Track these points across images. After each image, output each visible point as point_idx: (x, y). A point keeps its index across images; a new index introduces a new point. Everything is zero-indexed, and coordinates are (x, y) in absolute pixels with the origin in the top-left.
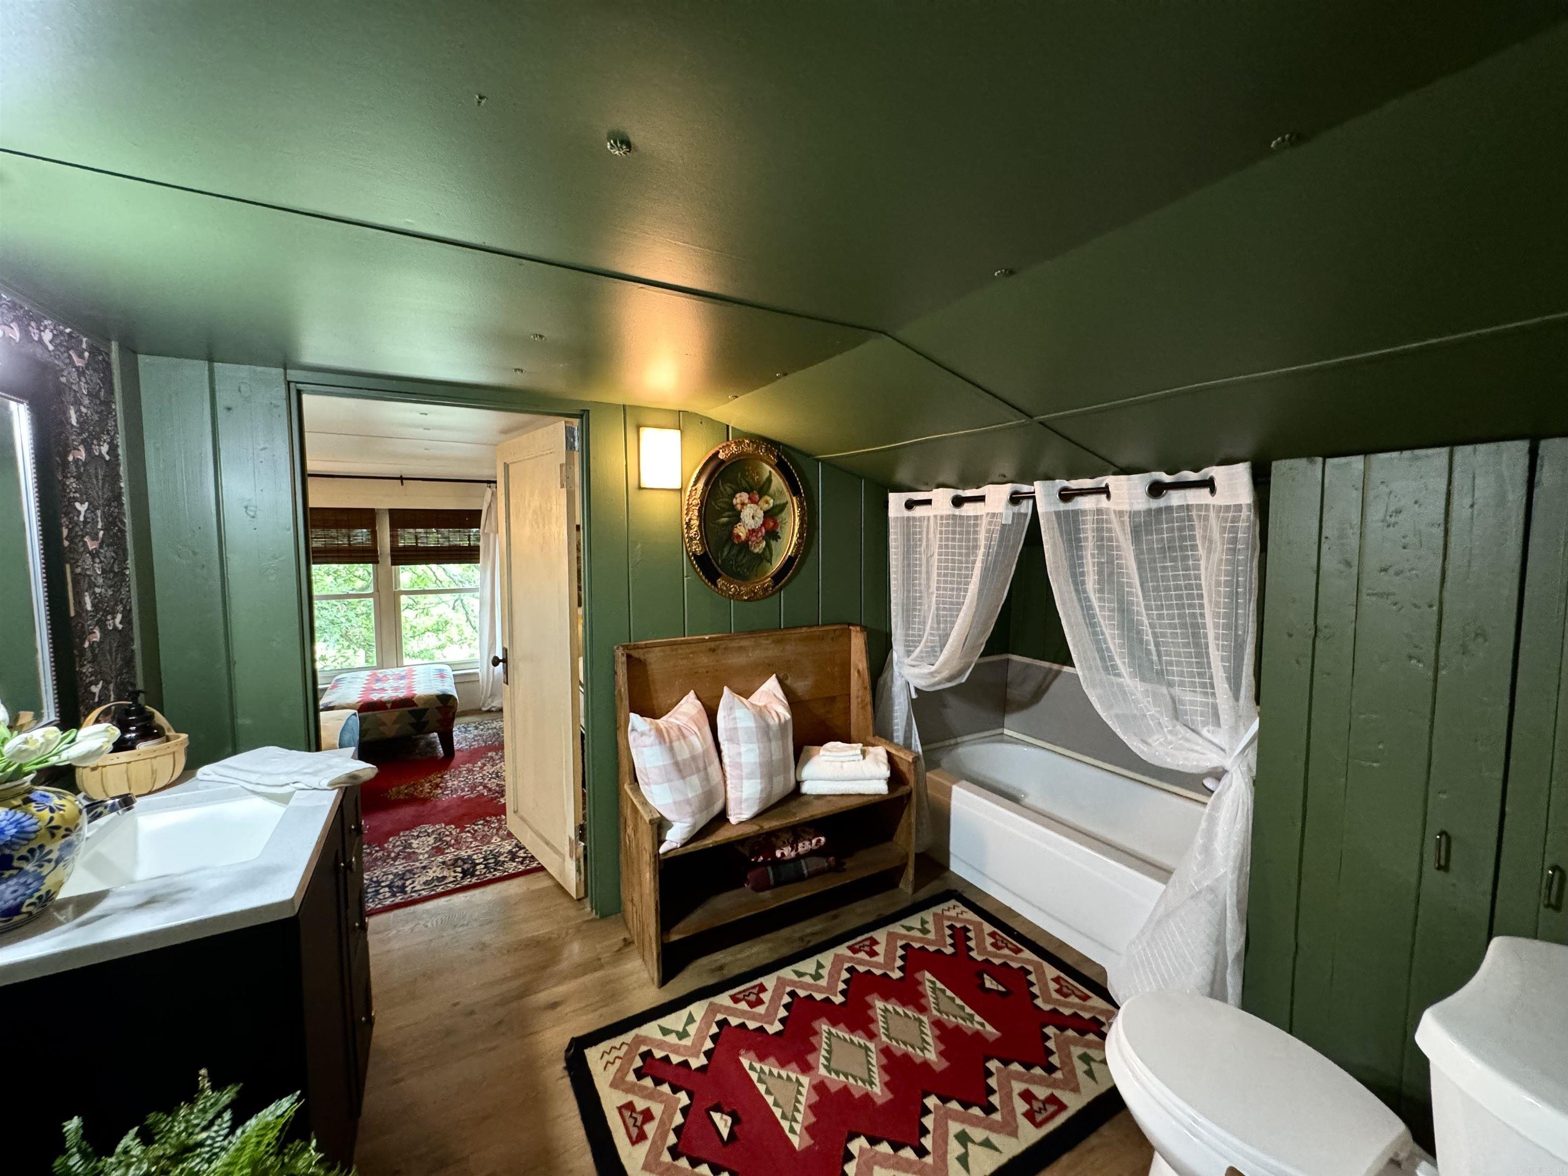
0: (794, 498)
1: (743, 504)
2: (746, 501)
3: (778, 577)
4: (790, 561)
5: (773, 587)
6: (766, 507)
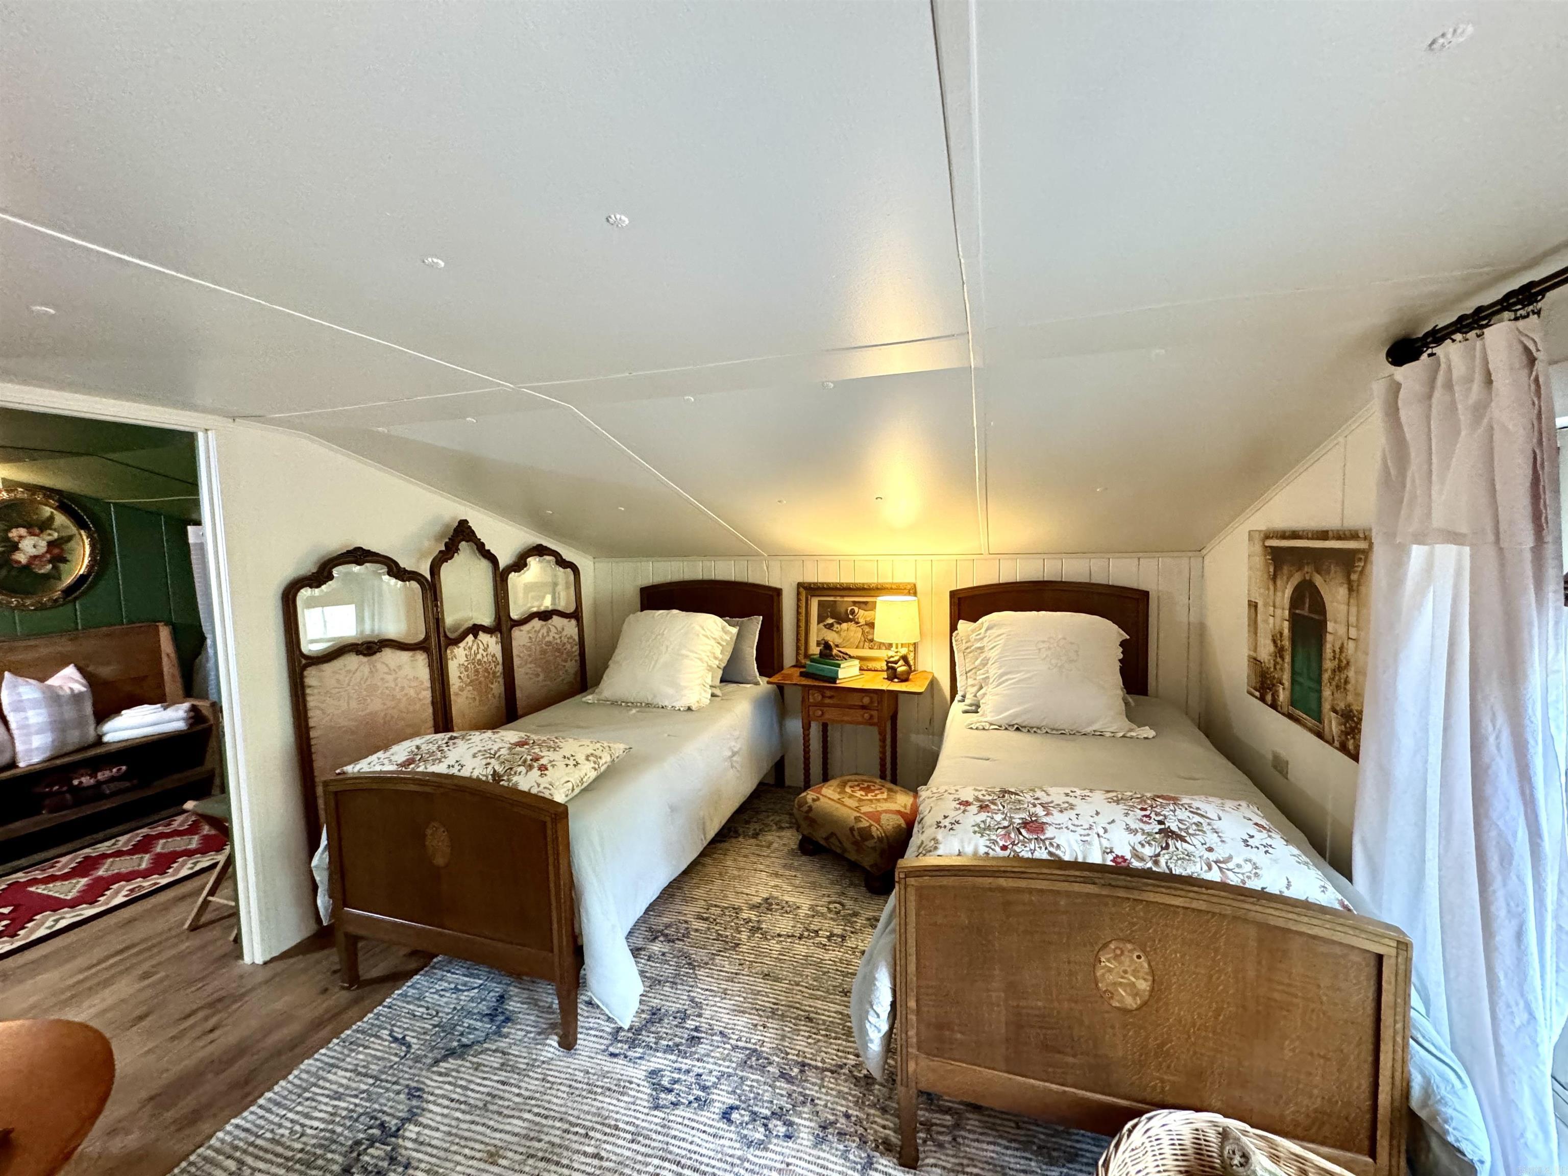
0: (83, 532)
1: (21, 537)
2: (25, 534)
3: (69, 591)
4: (82, 579)
5: (64, 599)
6: (50, 538)
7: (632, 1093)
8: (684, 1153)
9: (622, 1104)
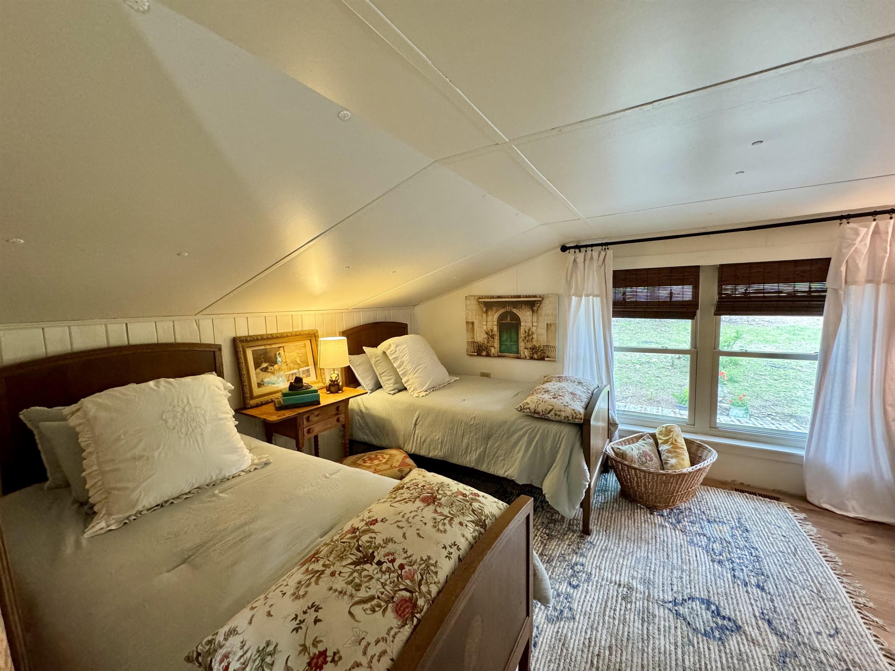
7: (565, 632)
8: (599, 605)
9: (574, 637)
